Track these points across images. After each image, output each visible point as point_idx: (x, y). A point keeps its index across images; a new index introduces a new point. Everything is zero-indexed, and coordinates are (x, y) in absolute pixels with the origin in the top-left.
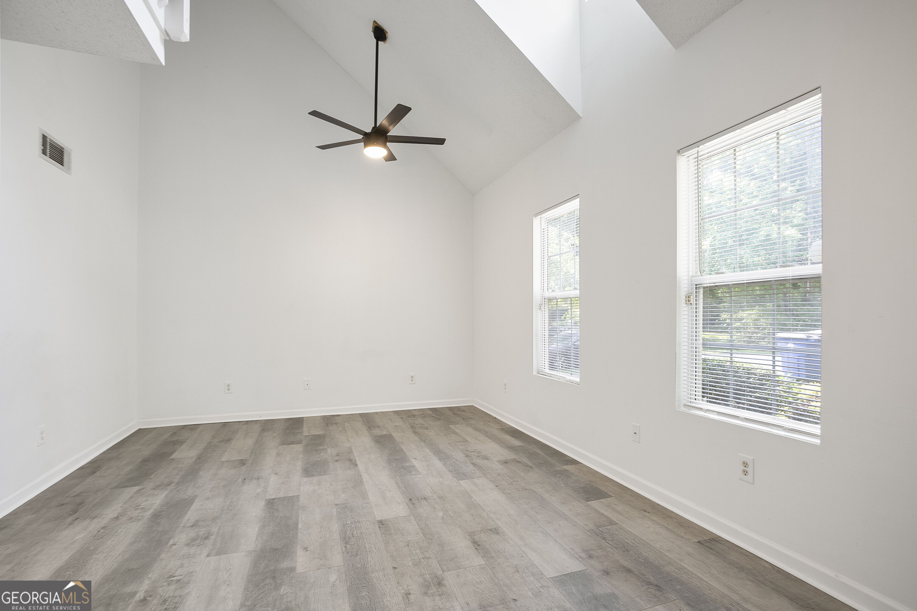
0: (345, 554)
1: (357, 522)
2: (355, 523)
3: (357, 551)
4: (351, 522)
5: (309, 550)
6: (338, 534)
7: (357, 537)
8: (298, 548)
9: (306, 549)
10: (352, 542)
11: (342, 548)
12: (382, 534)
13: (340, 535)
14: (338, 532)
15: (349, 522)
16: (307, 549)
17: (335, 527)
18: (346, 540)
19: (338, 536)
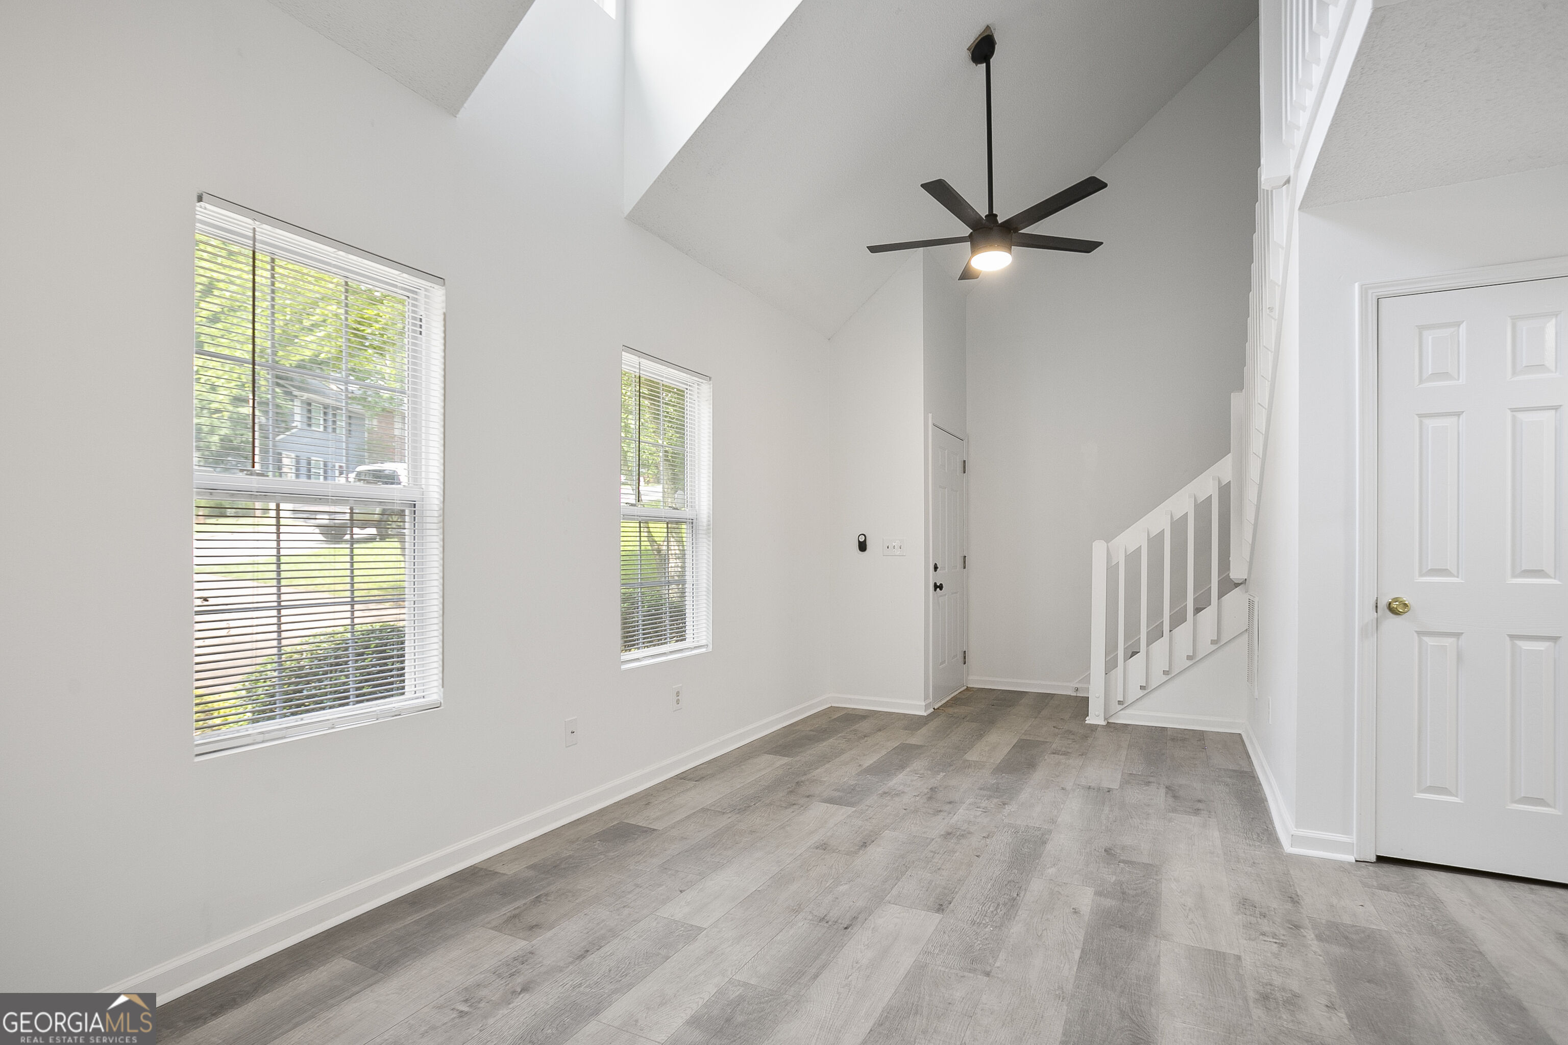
0: (1023, 887)
1: (975, 925)
2: (979, 924)
3: (1006, 885)
4: (985, 927)
5: (1071, 909)
6: (1018, 916)
7: (993, 902)
8: (1087, 917)
9: (1076, 911)
10: (1005, 898)
11: (1024, 896)
12: (957, 893)
13: (1016, 914)
14: (1016, 919)
15: (989, 929)
16: (1074, 910)
17: (1016, 929)
18: (1013, 904)
19: (1020, 912)
